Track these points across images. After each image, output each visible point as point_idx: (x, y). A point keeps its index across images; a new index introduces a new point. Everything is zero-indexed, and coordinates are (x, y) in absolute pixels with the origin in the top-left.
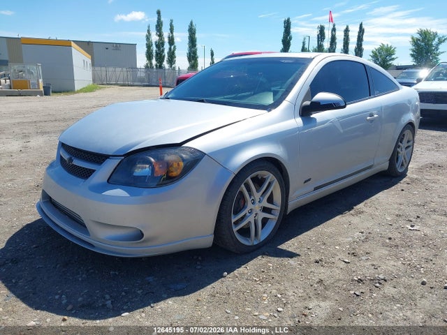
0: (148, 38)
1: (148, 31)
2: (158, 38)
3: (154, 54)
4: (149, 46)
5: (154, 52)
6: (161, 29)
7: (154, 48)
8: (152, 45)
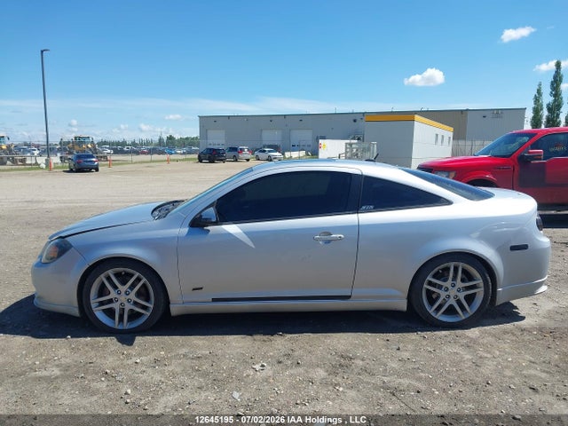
0: (537, 99)
1: (539, 91)
2: (551, 99)
3: (544, 120)
4: (537, 111)
5: (544, 117)
6: (558, 86)
7: (545, 113)
8: (542, 109)
